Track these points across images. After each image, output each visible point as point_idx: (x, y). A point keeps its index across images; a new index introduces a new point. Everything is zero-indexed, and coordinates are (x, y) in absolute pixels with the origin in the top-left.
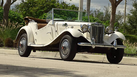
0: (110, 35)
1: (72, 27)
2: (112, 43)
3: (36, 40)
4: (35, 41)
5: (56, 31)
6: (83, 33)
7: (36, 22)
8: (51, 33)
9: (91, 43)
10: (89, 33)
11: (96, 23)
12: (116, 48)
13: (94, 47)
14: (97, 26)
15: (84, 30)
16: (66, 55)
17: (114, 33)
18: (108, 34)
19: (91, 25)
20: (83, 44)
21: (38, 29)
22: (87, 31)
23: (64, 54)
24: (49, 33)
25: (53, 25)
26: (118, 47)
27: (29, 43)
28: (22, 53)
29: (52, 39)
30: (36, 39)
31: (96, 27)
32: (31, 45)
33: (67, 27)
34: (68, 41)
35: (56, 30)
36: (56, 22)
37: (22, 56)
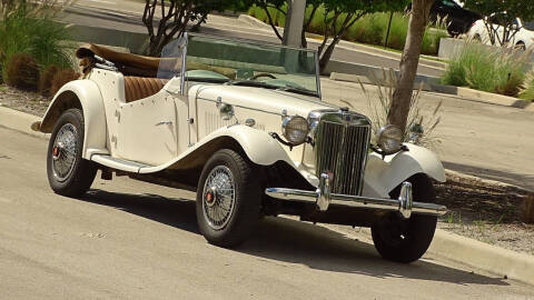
0: (388, 159)
1: (251, 123)
2: (395, 193)
3: (114, 139)
4: (112, 144)
5: (192, 121)
6: (291, 145)
7: (119, 71)
8: (173, 126)
9: (314, 189)
10: (313, 145)
11: (340, 112)
12: (407, 214)
13: (324, 205)
14: (344, 122)
15: (295, 136)
16: (220, 223)
17: (405, 149)
18: (384, 154)
19: (323, 118)
20: (286, 194)
21: (127, 101)
22: (304, 141)
23: (211, 220)
24: (165, 126)
25: (183, 95)
26: (414, 210)
27: (90, 150)
28: (61, 179)
29: (174, 148)
30: (116, 135)
31: (341, 127)
32: (97, 159)
33: (233, 120)
34: (231, 173)
35: (193, 116)
36: (195, 88)
37: (59, 191)
